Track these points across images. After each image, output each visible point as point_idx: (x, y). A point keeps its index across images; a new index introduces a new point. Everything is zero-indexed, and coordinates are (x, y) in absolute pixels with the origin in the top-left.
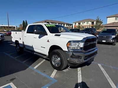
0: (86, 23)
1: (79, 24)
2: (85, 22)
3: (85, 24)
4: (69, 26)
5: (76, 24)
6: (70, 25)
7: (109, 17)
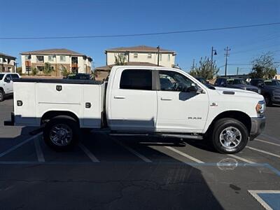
0: (58, 57)
1: (41, 58)
2: (55, 56)
3: (57, 60)
4: (4, 61)
5: (30, 58)
6: (10, 59)
7: (109, 52)
